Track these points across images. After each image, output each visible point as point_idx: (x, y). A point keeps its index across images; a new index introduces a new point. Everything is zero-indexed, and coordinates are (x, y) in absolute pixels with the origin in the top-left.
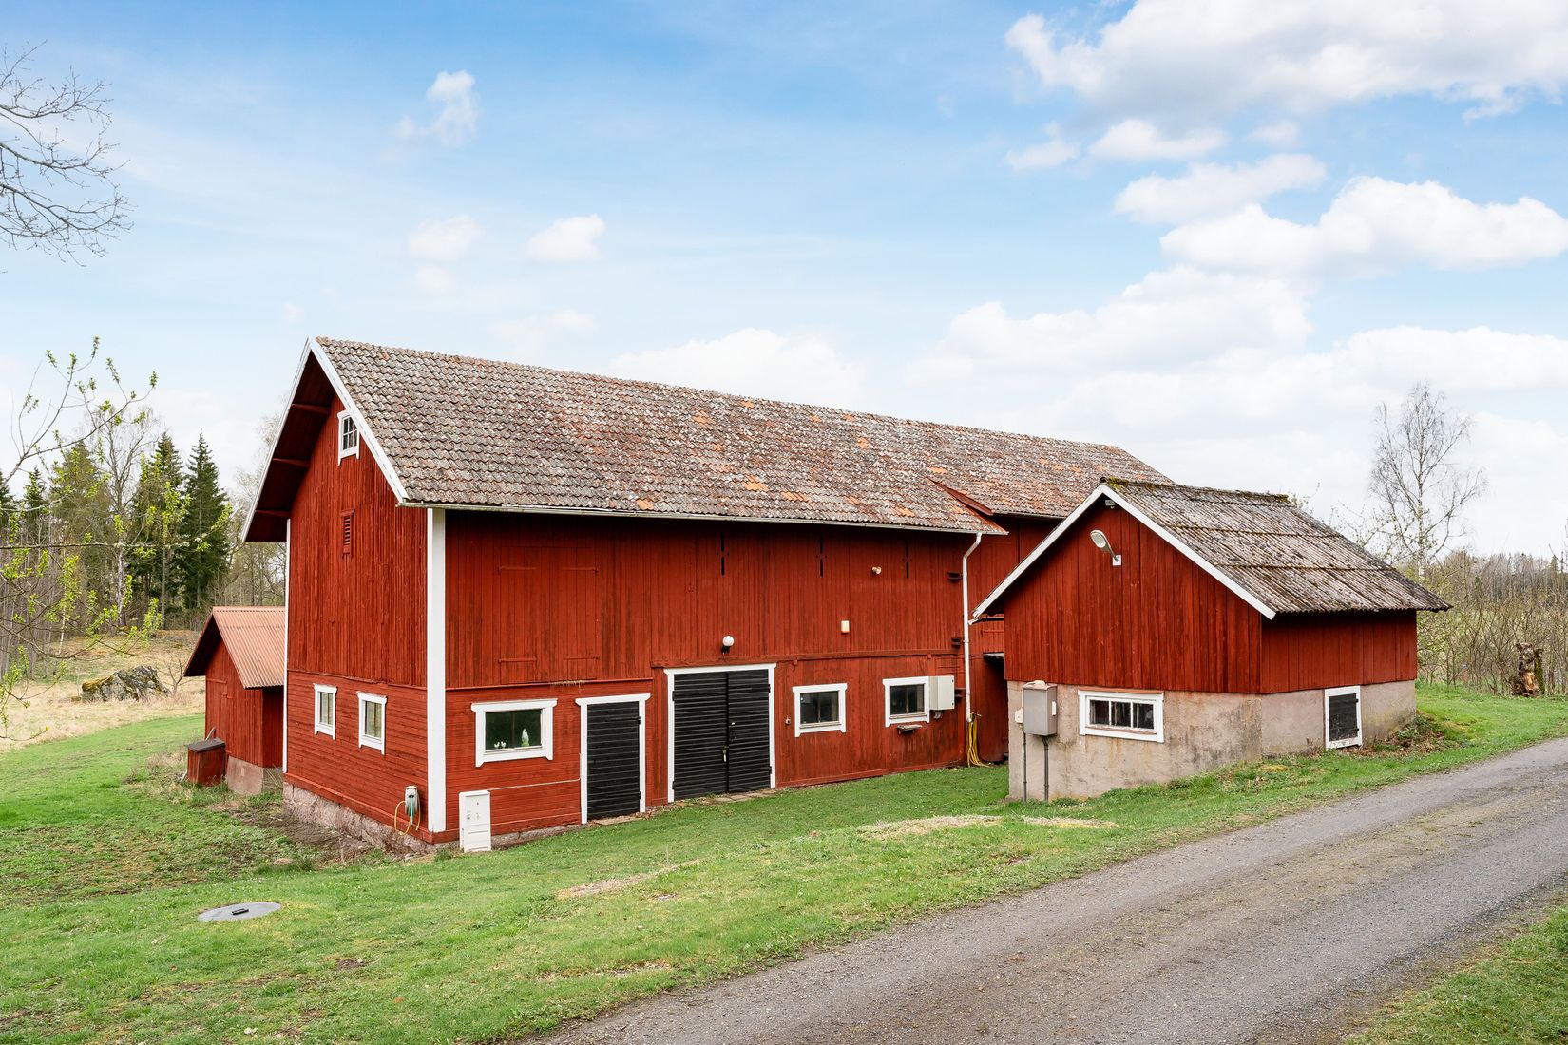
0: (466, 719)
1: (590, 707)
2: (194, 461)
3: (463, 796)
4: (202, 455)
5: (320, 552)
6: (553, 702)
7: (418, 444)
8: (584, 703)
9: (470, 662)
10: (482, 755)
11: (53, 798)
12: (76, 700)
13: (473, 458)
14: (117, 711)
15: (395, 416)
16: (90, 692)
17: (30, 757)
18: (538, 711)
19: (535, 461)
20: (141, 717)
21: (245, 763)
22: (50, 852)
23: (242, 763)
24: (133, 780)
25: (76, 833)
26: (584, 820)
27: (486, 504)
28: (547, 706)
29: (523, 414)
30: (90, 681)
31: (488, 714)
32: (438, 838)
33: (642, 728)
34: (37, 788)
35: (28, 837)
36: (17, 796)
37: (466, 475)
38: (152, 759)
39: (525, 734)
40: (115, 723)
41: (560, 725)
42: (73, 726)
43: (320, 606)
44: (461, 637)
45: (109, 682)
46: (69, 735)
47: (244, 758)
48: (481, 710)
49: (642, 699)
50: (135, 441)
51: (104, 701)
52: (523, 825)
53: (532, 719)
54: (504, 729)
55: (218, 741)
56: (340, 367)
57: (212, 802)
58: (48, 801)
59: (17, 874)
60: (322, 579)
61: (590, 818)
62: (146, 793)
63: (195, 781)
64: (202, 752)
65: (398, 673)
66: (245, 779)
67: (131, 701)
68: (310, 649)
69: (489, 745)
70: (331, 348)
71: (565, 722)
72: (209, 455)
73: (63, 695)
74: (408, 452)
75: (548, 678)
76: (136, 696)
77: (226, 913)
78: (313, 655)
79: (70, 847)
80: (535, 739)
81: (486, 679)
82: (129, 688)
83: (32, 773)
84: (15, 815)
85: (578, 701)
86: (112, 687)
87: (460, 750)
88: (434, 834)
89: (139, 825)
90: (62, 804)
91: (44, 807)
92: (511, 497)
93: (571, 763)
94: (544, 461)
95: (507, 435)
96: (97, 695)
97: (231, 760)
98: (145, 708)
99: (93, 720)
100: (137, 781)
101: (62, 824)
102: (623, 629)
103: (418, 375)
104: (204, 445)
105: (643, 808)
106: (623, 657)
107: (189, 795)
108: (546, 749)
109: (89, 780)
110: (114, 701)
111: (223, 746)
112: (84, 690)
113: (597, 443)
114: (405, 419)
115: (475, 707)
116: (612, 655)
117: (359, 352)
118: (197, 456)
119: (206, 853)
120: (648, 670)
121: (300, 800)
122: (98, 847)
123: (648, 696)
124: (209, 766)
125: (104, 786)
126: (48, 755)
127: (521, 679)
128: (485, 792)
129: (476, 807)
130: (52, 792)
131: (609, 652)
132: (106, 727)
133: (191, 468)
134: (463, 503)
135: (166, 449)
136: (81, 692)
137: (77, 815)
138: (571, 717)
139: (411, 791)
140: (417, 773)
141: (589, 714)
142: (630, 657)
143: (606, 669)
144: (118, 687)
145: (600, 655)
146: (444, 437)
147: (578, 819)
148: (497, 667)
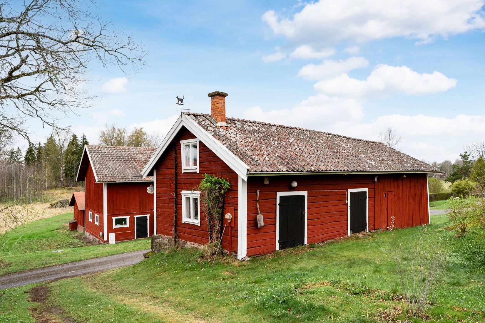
0: (111, 220)
1: (137, 217)
2: (82, 141)
3: (109, 234)
4: (84, 138)
5: (90, 185)
6: (129, 217)
7: (102, 169)
8: (135, 217)
9: (112, 210)
10: (114, 227)
11: (40, 233)
12: (49, 208)
13: (113, 171)
14: (58, 211)
15: (99, 163)
16: (52, 206)
17: (36, 223)
18: (126, 218)
19: (126, 171)
20: (64, 213)
21: (81, 226)
22: (37, 244)
23: (80, 226)
24: (58, 229)
25: (43, 240)
26: (136, 238)
27: (113, 181)
28: (128, 218)
29: (127, 160)
30: (52, 203)
31: (116, 219)
32: (105, 242)
33: (148, 221)
34: (37, 230)
35: (34, 241)
36: (32, 233)
37: (110, 175)
38: (63, 224)
39: (124, 223)
40: (57, 214)
41: (130, 221)
42: (47, 215)
43: (90, 196)
44: (110, 205)
45: (57, 203)
46: (46, 217)
47: (80, 225)
48: (114, 218)
49: (148, 216)
50: (65, 137)
51: (56, 208)
52: (123, 239)
53: (125, 220)
54: (119, 222)
55: (76, 221)
56: (90, 152)
57: (72, 234)
58: (39, 234)
59: (31, 248)
60: (90, 191)
61: (137, 238)
62: (60, 232)
63: (71, 229)
64: (72, 223)
65: (100, 211)
66: (80, 229)
67: (62, 208)
68: (88, 204)
69: (116, 224)
70: (89, 147)
71: (132, 220)
72: (86, 139)
73: (46, 206)
74: (100, 171)
75: (128, 212)
76: (64, 207)
77: (56, 251)
78: (89, 206)
79: (42, 243)
80: (126, 223)
81: (115, 213)
82: (62, 205)
83: (36, 227)
84: (31, 237)
85: (134, 216)
86: (58, 205)
87: (110, 226)
88: (105, 241)
89: (56, 239)
90: (41, 234)
91: (38, 235)
92: (119, 180)
93: (133, 228)
94: (128, 171)
95: (122, 165)
96: (54, 207)
97: (78, 225)
98: (65, 210)
99: (52, 213)
100: (59, 229)
101: (41, 239)
102: (144, 203)
103: (106, 152)
104: (85, 136)
105: (148, 236)
106: (144, 208)
107: (68, 233)
108: (128, 225)
109: (49, 229)
110: (58, 208)
111: (77, 222)
112: (51, 205)
113: (141, 165)
114: (101, 163)
115: (113, 218)
116: (142, 208)
117: (95, 148)
118: (83, 139)
119: (67, 244)
120: (149, 210)
121: (87, 234)
122: (47, 243)
123: (149, 215)
124: (74, 226)
125: (51, 230)
126: (41, 222)
127: (122, 212)
128: (114, 233)
129: (112, 236)
130: (40, 232)
131: (141, 207)
132: (55, 215)
133: (81, 143)
134: (109, 181)
135: (75, 137)
136: (50, 205)
137: (44, 237)
138: (133, 219)
139: (101, 233)
140: (102, 230)
141: (137, 219)
142: (146, 207)
143: (140, 210)
144: (59, 204)
145: (139, 207)
146: (108, 167)
147: (134, 238)
148: (117, 210)
